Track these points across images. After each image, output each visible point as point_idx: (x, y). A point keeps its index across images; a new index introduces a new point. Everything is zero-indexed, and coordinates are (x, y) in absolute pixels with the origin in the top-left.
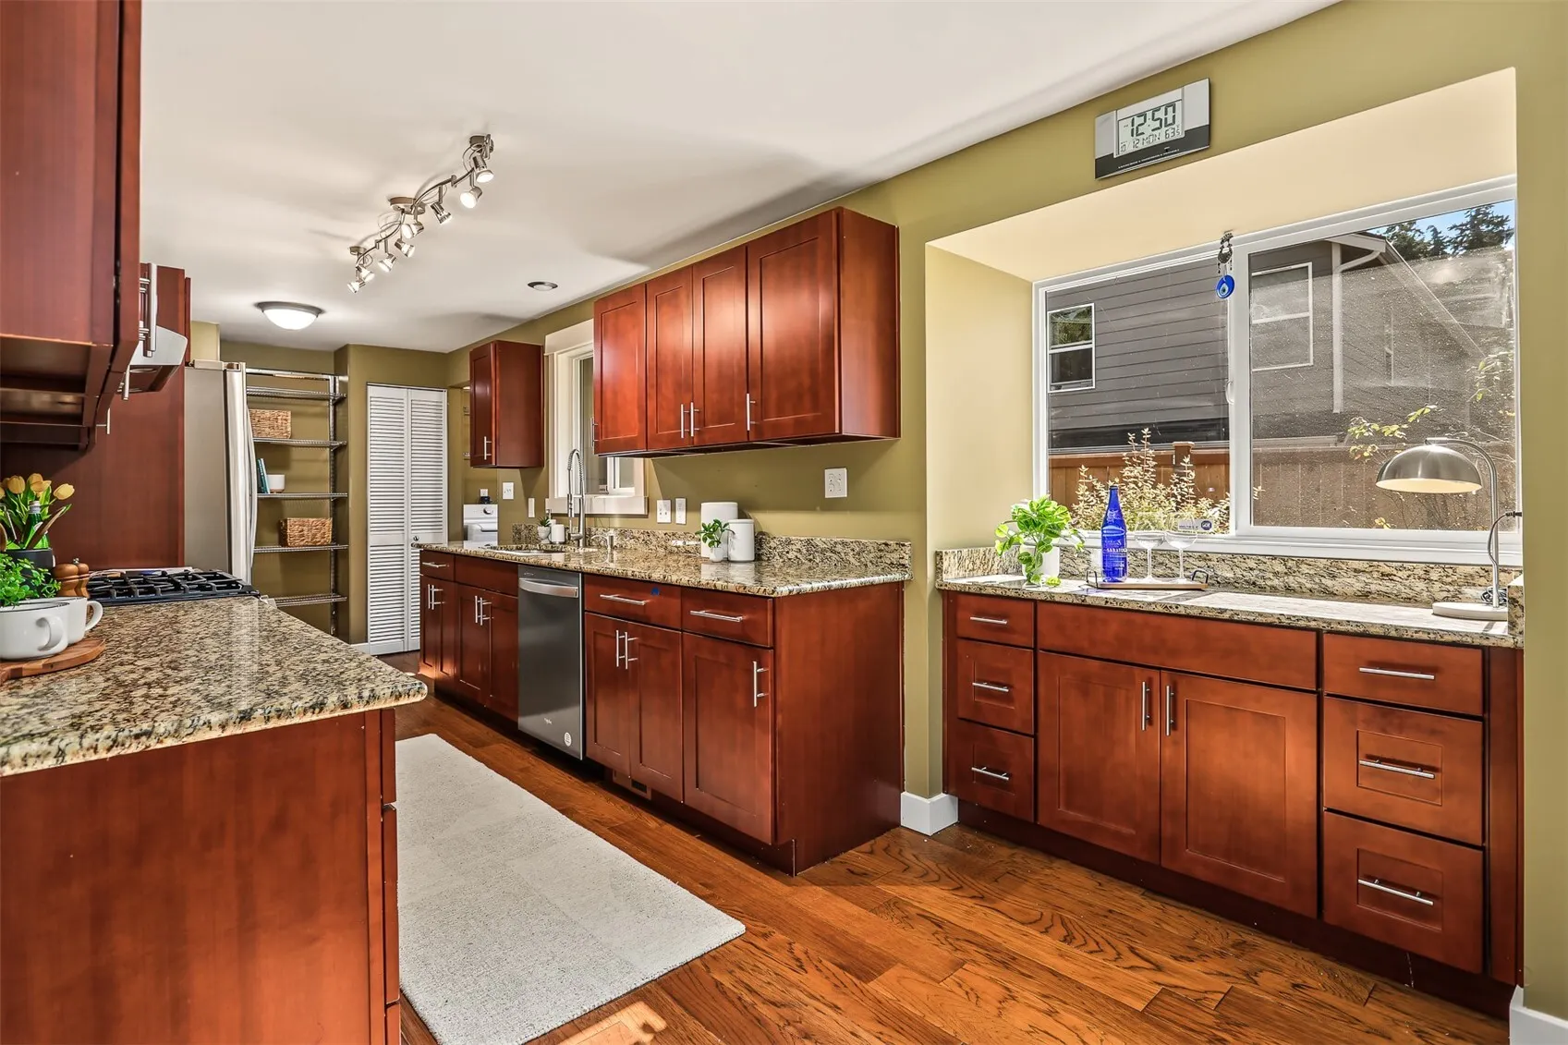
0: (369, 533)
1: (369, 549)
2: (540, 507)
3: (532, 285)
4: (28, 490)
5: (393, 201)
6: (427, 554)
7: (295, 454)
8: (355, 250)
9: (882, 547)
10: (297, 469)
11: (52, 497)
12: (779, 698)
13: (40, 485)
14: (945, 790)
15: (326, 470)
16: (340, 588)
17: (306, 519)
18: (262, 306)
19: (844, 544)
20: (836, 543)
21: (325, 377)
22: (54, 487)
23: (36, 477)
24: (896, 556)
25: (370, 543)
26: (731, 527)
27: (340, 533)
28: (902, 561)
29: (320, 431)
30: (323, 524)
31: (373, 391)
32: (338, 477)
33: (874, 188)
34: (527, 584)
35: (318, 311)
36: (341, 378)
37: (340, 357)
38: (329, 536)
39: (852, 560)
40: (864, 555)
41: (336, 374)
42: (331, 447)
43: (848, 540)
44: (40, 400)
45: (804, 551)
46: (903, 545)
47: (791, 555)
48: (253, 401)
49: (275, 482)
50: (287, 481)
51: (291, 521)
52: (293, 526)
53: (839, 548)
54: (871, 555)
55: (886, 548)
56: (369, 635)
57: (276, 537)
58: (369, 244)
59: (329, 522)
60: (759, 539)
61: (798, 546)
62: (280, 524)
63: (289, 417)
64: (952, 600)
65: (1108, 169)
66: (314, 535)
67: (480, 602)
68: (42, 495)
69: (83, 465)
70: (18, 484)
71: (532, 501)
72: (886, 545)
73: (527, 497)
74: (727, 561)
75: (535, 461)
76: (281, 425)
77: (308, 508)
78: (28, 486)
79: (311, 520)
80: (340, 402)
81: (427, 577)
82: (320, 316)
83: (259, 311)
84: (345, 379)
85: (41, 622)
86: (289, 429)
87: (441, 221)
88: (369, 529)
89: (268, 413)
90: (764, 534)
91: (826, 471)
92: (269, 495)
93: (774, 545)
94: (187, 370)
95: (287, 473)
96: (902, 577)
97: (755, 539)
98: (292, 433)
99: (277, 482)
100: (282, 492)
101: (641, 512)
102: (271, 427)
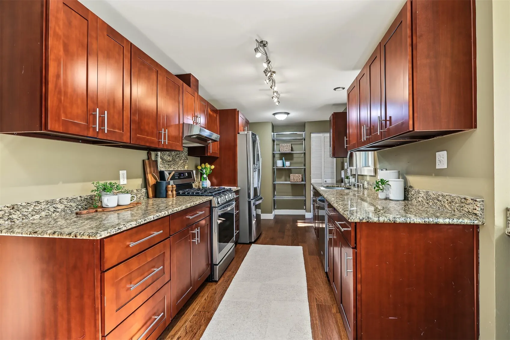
0: (312, 179)
3: (335, 89)
7: (295, 156)
9: (463, 200)
10: (295, 160)
13: (208, 166)
16: (305, 195)
17: (295, 175)
18: (274, 114)
19: (443, 196)
20: (439, 195)
23: (207, 164)
24: (471, 207)
26: (391, 183)
27: (304, 179)
28: (475, 212)
29: (301, 149)
30: (299, 176)
35: (288, 114)
37: (301, 126)
38: (300, 179)
39: (447, 206)
40: (453, 204)
41: (304, 131)
42: (303, 153)
43: (445, 194)
45: (425, 198)
46: (476, 201)
47: (420, 199)
48: (280, 142)
50: (291, 164)
52: (292, 177)
53: (440, 198)
54: (457, 205)
55: (465, 201)
59: (301, 175)
60: (407, 190)
61: (423, 195)
63: (290, 145)
66: (297, 180)
72: (465, 199)
74: (387, 199)
76: (288, 148)
77: (298, 171)
78: (205, 166)
79: (296, 175)
82: (289, 115)
83: (274, 116)
84: (305, 133)
89: (285, 144)
90: (411, 187)
91: (437, 153)
92: (285, 167)
93: (413, 193)
94: (238, 135)
95: (292, 161)
96: (476, 222)
97: (405, 189)
98: (292, 150)
99: (288, 164)
100: (289, 166)
101: (373, 174)
102: (286, 148)
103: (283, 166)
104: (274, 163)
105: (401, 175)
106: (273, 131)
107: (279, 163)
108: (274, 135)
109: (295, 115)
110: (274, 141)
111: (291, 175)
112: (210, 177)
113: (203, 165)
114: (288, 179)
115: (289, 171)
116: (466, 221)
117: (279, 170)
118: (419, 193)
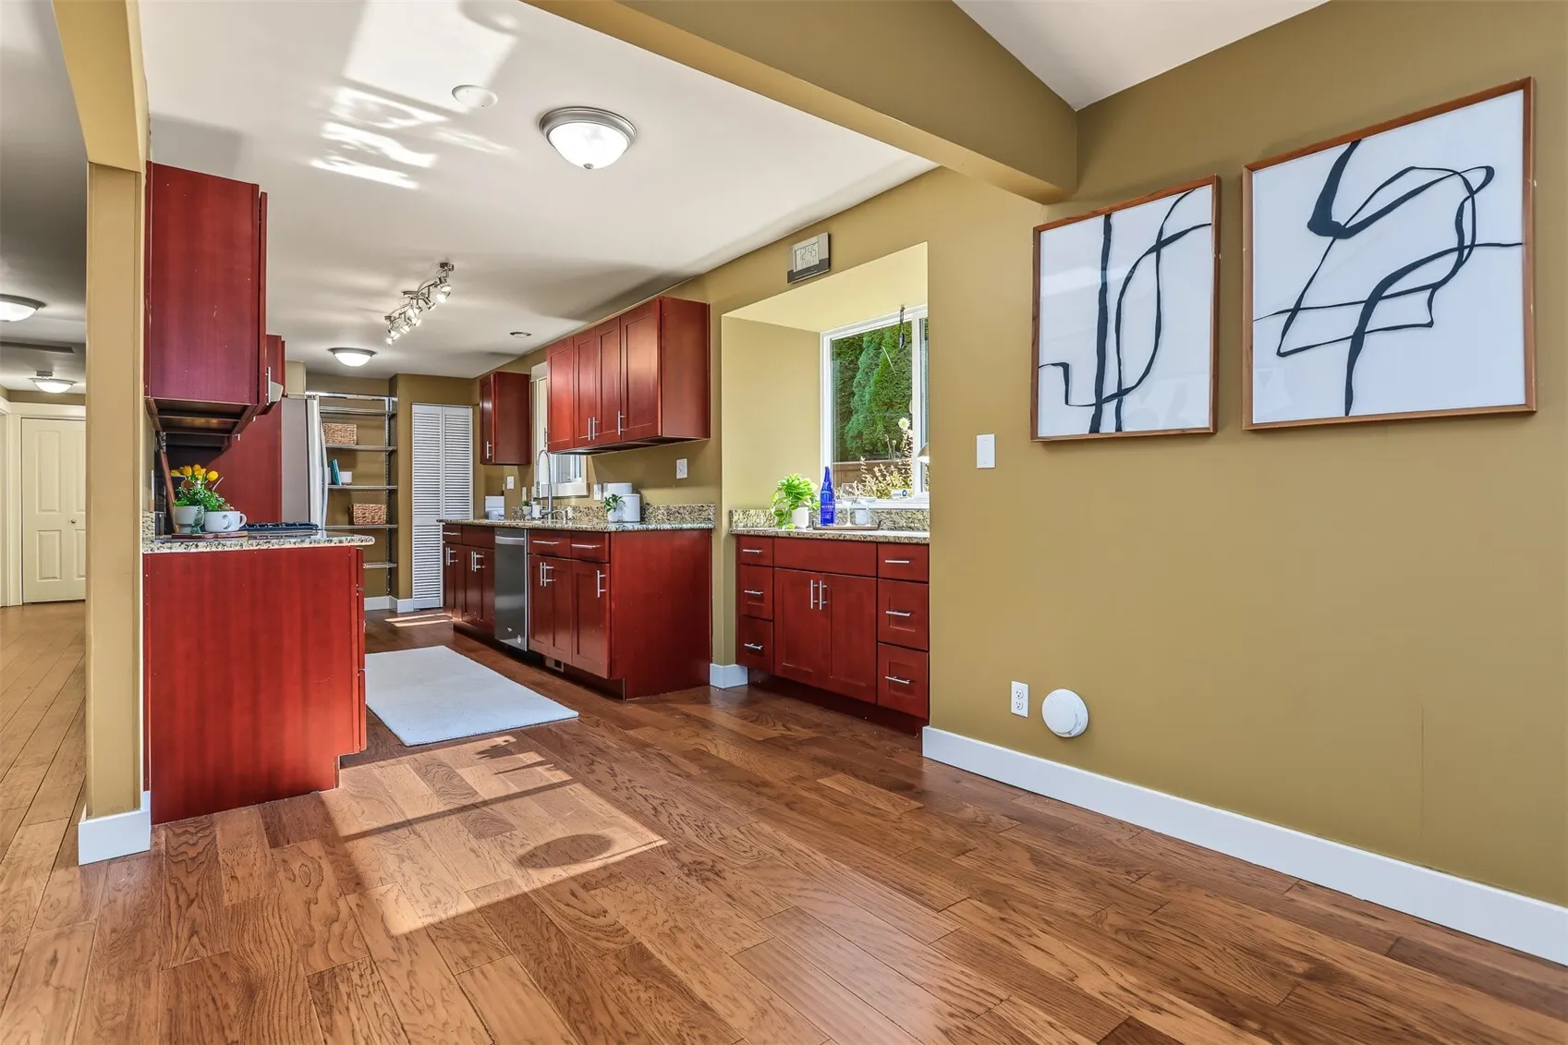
0: (413, 516)
1: (414, 528)
2: (529, 492)
3: (513, 334)
4: (193, 475)
5: (405, 293)
6: (449, 526)
7: (360, 457)
8: (388, 318)
9: (700, 509)
10: (361, 467)
11: (206, 479)
12: (613, 592)
13: (200, 472)
14: (738, 662)
15: (384, 470)
16: (393, 558)
17: (367, 505)
18: (334, 350)
19: (684, 508)
20: (680, 508)
21: (383, 398)
22: (207, 473)
23: (197, 467)
24: (706, 513)
25: (414, 524)
26: (623, 499)
27: (392, 516)
28: (710, 516)
29: (379, 441)
30: (380, 509)
31: (416, 408)
32: (391, 476)
33: (696, 280)
34: (500, 540)
35: (372, 353)
36: (393, 399)
37: (391, 382)
38: (384, 517)
39: (687, 518)
40: (692, 514)
41: (390, 396)
42: (386, 451)
43: (685, 505)
44: (200, 421)
46: (710, 507)
47: (660, 517)
48: (326, 417)
49: (345, 477)
50: (355, 477)
51: (356, 506)
52: (358, 509)
53: (681, 511)
54: (696, 513)
55: (702, 509)
56: (414, 594)
57: (346, 518)
58: (396, 315)
59: (384, 507)
60: (645, 507)
61: (662, 511)
62: (349, 509)
63: (355, 429)
64: (741, 539)
65: (795, 278)
66: (373, 518)
67: (475, 556)
68: (200, 477)
69: (222, 459)
70: (188, 470)
71: (524, 489)
72: (703, 507)
73: (522, 486)
74: (621, 521)
75: (525, 460)
76: (347, 436)
77: (369, 497)
78: (193, 472)
79: (372, 506)
80: (393, 417)
81: (448, 542)
82: (373, 356)
83: (331, 353)
84: (395, 399)
85: (225, 516)
86: (355, 438)
87: (429, 308)
88: (413, 513)
89: (340, 426)
90: (648, 504)
91: (678, 461)
92: (342, 487)
93: (651, 511)
94: (283, 400)
95: (357, 471)
96: (710, 526)
97: (641, 507)
100: (350, 484)
101: (585, 493)
102: (343, 437)
103: (334, 482)
105: (636, 489)
106: (307, 388)
109: (388, 357)
111: (355, 508)
116: (703, 525)
118: (658, 508)
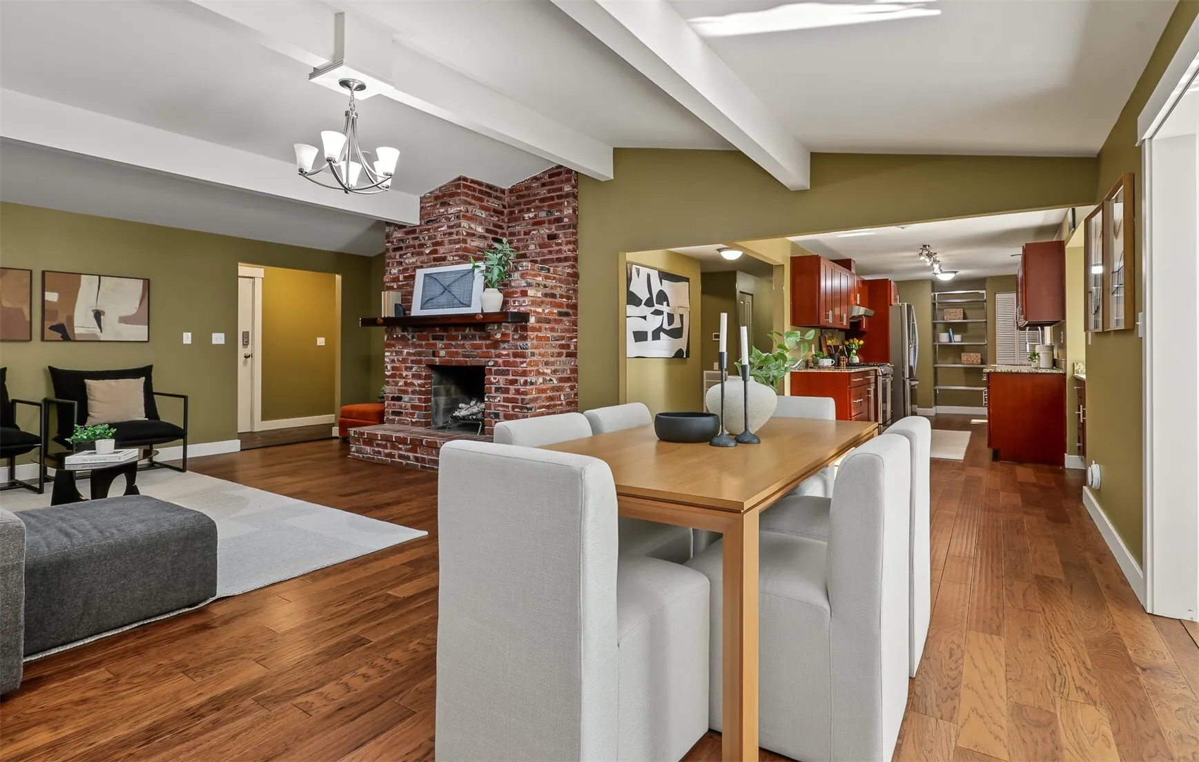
7: (970, 326)
10: (970, 333)
13: (856, 341)
15: (984, 332)
17: (969, 354)
18: (935, 274)
30: (977, 356)
31: (998, 296)
35: (955, 272)
38: (980, 361)
48: (945, 306)
50: (962, 338)
52: (964, 357)
59: (979, 355)
63: (962, 311)
66: (973, 361)
76: (959, 314)
79: (972, 354)
82: (958, 274)
84: (985, 292)
86: (962, 316)
88: (997, 358)
89: (953, 310)
92: (953, 343)
94: (890, 307)
95: (964, 334)
98: (965, 318)
99: (957, 338)
100: (960, 342)
102: (955, 316)
103: (951, 341)
104: (935, 337)
106: (933, 291)
107: (944, 338)
108: (935, 295)
109: (966, 273)
110: (934, 304)
111: (963, 354)
112: (859, 353)
113: (851, 341)
114: (958, 360)
115: (959, 350)
117: (943, 346)
